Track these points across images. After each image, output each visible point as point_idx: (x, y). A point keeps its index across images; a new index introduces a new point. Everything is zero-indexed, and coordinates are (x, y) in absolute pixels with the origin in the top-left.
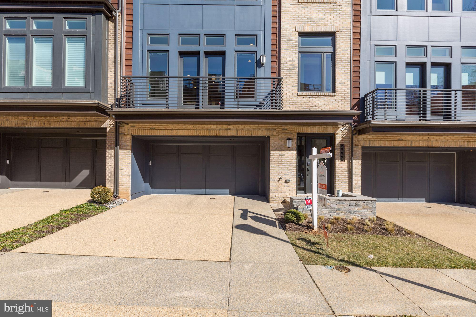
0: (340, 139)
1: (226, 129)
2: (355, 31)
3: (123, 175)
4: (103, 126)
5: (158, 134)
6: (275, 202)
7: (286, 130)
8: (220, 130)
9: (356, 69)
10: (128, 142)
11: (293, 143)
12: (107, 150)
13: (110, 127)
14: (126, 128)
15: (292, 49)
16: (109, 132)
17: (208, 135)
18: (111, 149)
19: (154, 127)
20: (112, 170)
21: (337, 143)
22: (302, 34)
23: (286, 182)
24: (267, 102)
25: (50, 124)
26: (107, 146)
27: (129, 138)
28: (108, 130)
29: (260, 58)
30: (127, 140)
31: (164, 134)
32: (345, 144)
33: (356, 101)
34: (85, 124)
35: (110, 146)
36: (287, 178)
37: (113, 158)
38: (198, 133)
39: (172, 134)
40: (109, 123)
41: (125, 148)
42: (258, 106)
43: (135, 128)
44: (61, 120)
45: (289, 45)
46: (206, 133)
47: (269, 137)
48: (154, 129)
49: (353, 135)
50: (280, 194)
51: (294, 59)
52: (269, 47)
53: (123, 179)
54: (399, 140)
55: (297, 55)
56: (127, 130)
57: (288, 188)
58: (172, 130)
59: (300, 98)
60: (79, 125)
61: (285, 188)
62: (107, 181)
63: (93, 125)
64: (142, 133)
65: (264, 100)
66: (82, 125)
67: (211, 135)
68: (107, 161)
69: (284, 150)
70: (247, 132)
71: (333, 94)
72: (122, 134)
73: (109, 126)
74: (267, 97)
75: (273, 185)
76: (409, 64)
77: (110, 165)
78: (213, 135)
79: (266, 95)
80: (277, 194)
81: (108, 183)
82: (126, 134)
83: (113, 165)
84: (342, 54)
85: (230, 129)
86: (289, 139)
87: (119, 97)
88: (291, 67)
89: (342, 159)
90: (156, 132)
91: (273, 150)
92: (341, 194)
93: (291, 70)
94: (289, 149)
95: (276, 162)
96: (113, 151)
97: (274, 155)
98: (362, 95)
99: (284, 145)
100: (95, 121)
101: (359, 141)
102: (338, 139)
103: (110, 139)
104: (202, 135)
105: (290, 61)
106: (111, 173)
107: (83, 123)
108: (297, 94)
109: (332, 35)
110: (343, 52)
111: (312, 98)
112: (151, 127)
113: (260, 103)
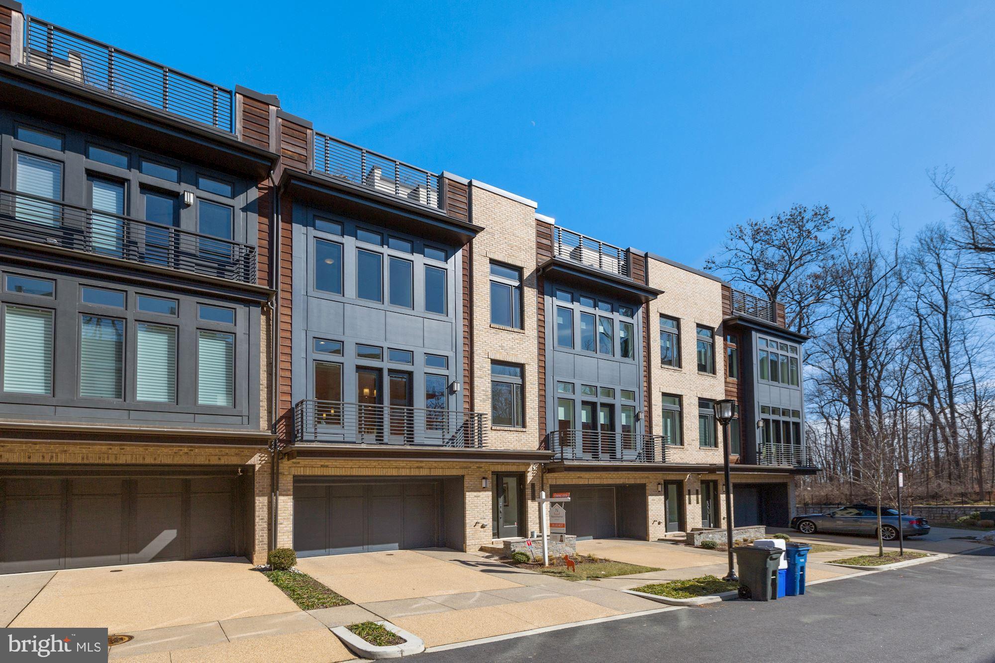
0: (531, 478)
1: (417, 467)
2: (540, 364)
3: (283, 531)
4: (249, 462)
5: (333, 474)
6: (472, 550)
7: (481, 468)
8: (411, 468)
9: (543, 404)
10: (288, 485)
11: (488, 483)
12: (257, 498)
13: (260, 464)
14: (285, 465)
15: (485, 378)
16: (259, 471)
17: (396, 474)
18: (263, 495)
19: (326, 464)
20: (265, 525)
21: (528, 482)
22: (494, 362)
23: (483, 527)
24: (460, 436)
25: (155, 459)
26: (257, 491)
27: (290, 479)
28: (257, 468)
29: (452, 384)
30: (286, 482)
31: (341, 474)
32: (535, 482)
33: (543, 438)
34: (219, 459)
35: (262, 491)
36: (483, 522)
37: (266, 509)
38: (384, 472)
39: (352, 474)
40: (260, 458)
41: (285, 493)
42: (450, 440)
43: (300, 465)
44: (175, 453)
45: (481, 373)
46: (394, 472)
47: (463, 476)
48: (327, 466)
49: (543, 473)
50: (477, 541)
51: (488, 389)
52: (461, 373)
53: (283, 537)
54: (579, 477)
55: (490, 385)
56: (287, 468)
57: (485, 533)
58: (351, 468)
59: (494, 432)
60: (209, 460)
61: (482, 533)
62: (257, 542)
63: (235, 460)
64: (311, 472)
65: (456, 433)
66: (214, 461)
67: (400, 474)
68: (257, 514)
69: (479, 491)
70: (441, 470)
71: (524, 430)
72: (281, 473)
73: (260, 462)
74: (459, 430)
75: (469, 531)
76: (584, 403)
77: (262, 519)
78: (403, 474)
79: (458, 427)
80: (473, 541)
81: (259, 545)
82: (286, 473)
83: (266, 519)
84: (531, 388)
85: (422, 467)
86: (484, 478)
87: (274, 422)
88: (485, 397)
89: (533, 499)
90: (330, 471)
91: (469, 491)
92: (535, 536)
93: (484, 401)
94: (484, 489)
95: (472, 505)
96: (266, 498)
97: (470, 497)
98: (548, 432)
99: (479, 485)
100: (237, 454)
101: (547, 479)
102: (530, 477)
103: (261, 482)
104: (389, 474)
105: (483, 390)
106: (264, 530)
107: (217, 457)
108: (491, 428)
109: (522, 366)
110: (532, 386)
111: (506, 433)
112: (323, 463)
113: (453, 436)
